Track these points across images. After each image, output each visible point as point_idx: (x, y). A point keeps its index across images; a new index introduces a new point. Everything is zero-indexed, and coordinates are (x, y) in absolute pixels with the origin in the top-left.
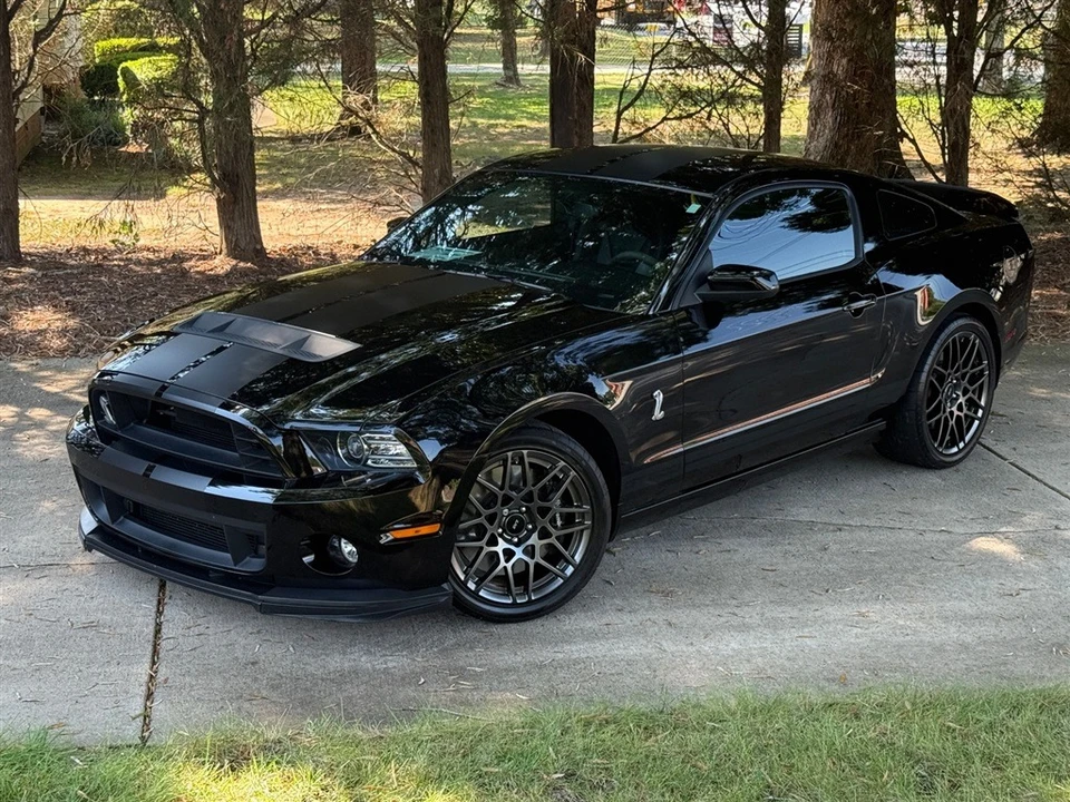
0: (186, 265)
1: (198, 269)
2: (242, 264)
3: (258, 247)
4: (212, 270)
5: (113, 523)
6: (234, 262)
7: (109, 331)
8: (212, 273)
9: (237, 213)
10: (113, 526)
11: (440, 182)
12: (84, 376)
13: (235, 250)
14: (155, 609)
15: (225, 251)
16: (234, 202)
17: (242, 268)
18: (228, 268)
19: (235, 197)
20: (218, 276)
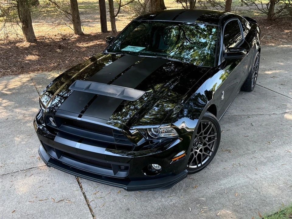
0: (17, 45)
1: (20, 46)
2: (32, 44)
3: (35, 39)
4: (24, 46)
5: (59, 159)
6: (30, 43)
7: (5, 68)
8: (25, 47)
9: (28, 30)
10: (59, 160)
11: (77, 18)
12: (4, 84)
13: (29, 40)
14: (79, 187)
15: (26, 40)
16: (27, 27)
17: (32, 45)
18: (29, 45)
19: (27, 26)
20: (27, 48)
